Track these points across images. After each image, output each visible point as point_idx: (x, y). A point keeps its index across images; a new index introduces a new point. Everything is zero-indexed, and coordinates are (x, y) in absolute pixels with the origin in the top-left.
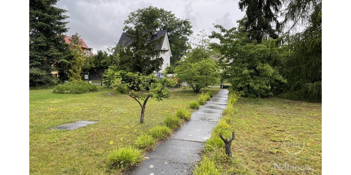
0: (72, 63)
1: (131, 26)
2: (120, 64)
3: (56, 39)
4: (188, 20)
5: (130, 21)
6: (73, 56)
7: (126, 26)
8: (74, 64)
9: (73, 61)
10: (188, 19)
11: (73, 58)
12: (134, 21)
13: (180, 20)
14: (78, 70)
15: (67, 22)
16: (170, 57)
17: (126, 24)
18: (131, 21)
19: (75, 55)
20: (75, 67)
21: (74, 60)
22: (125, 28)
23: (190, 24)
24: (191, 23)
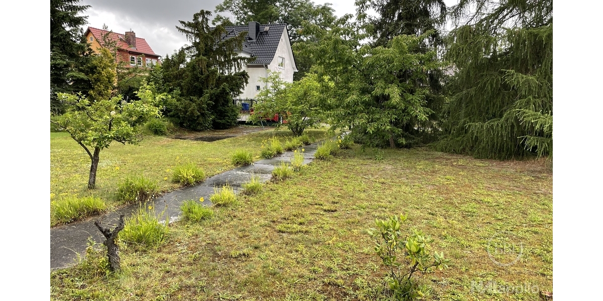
0: (94, 79)
1: (227, 17)
2: (164, 83)
3: (62, 35)
4: (329, 6)
5: (225, 7)
6: (96, 67)
7: (218, 16)
8: (97, 80)
9: (95, 76)
10: (329, 4)
11: (95, 70)
12: (233, 7)
13: (315, 5)
14: (106, 92)
15: (87, 6)
16: (293, 73)
17: (218, 13)
18: (228, 7)
19: (99, 65)
20: (99, 87)
21: (98, 73)
22: (215, 19)
23: (333, 13)
24: (334, 11)
